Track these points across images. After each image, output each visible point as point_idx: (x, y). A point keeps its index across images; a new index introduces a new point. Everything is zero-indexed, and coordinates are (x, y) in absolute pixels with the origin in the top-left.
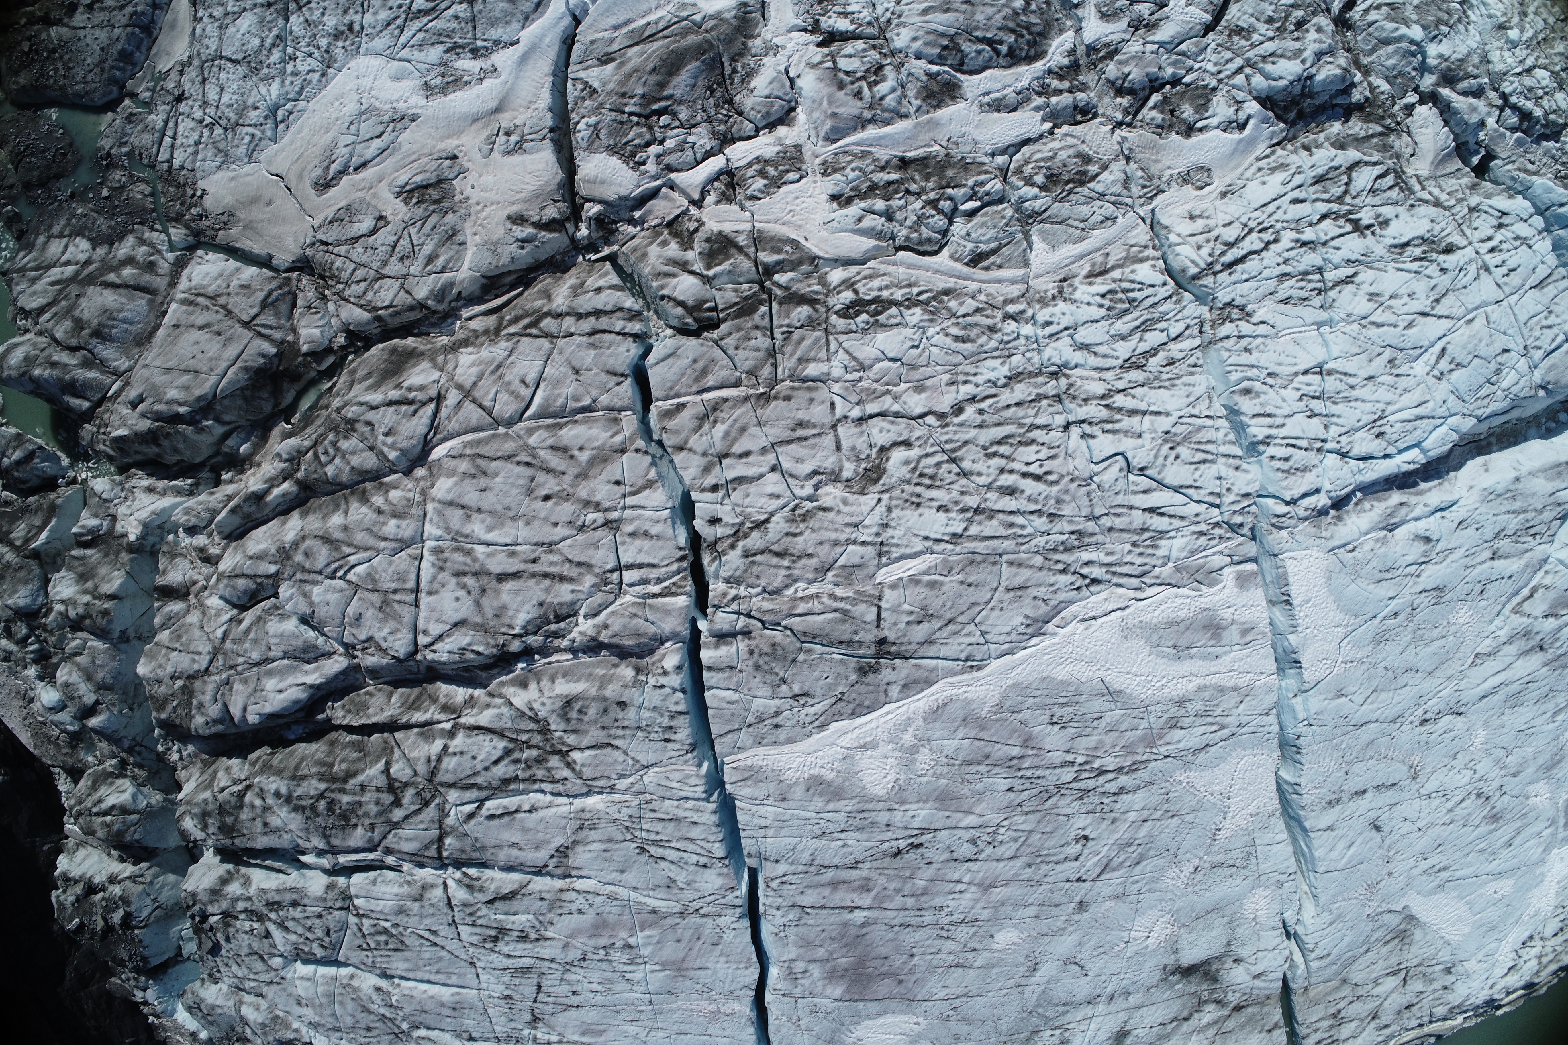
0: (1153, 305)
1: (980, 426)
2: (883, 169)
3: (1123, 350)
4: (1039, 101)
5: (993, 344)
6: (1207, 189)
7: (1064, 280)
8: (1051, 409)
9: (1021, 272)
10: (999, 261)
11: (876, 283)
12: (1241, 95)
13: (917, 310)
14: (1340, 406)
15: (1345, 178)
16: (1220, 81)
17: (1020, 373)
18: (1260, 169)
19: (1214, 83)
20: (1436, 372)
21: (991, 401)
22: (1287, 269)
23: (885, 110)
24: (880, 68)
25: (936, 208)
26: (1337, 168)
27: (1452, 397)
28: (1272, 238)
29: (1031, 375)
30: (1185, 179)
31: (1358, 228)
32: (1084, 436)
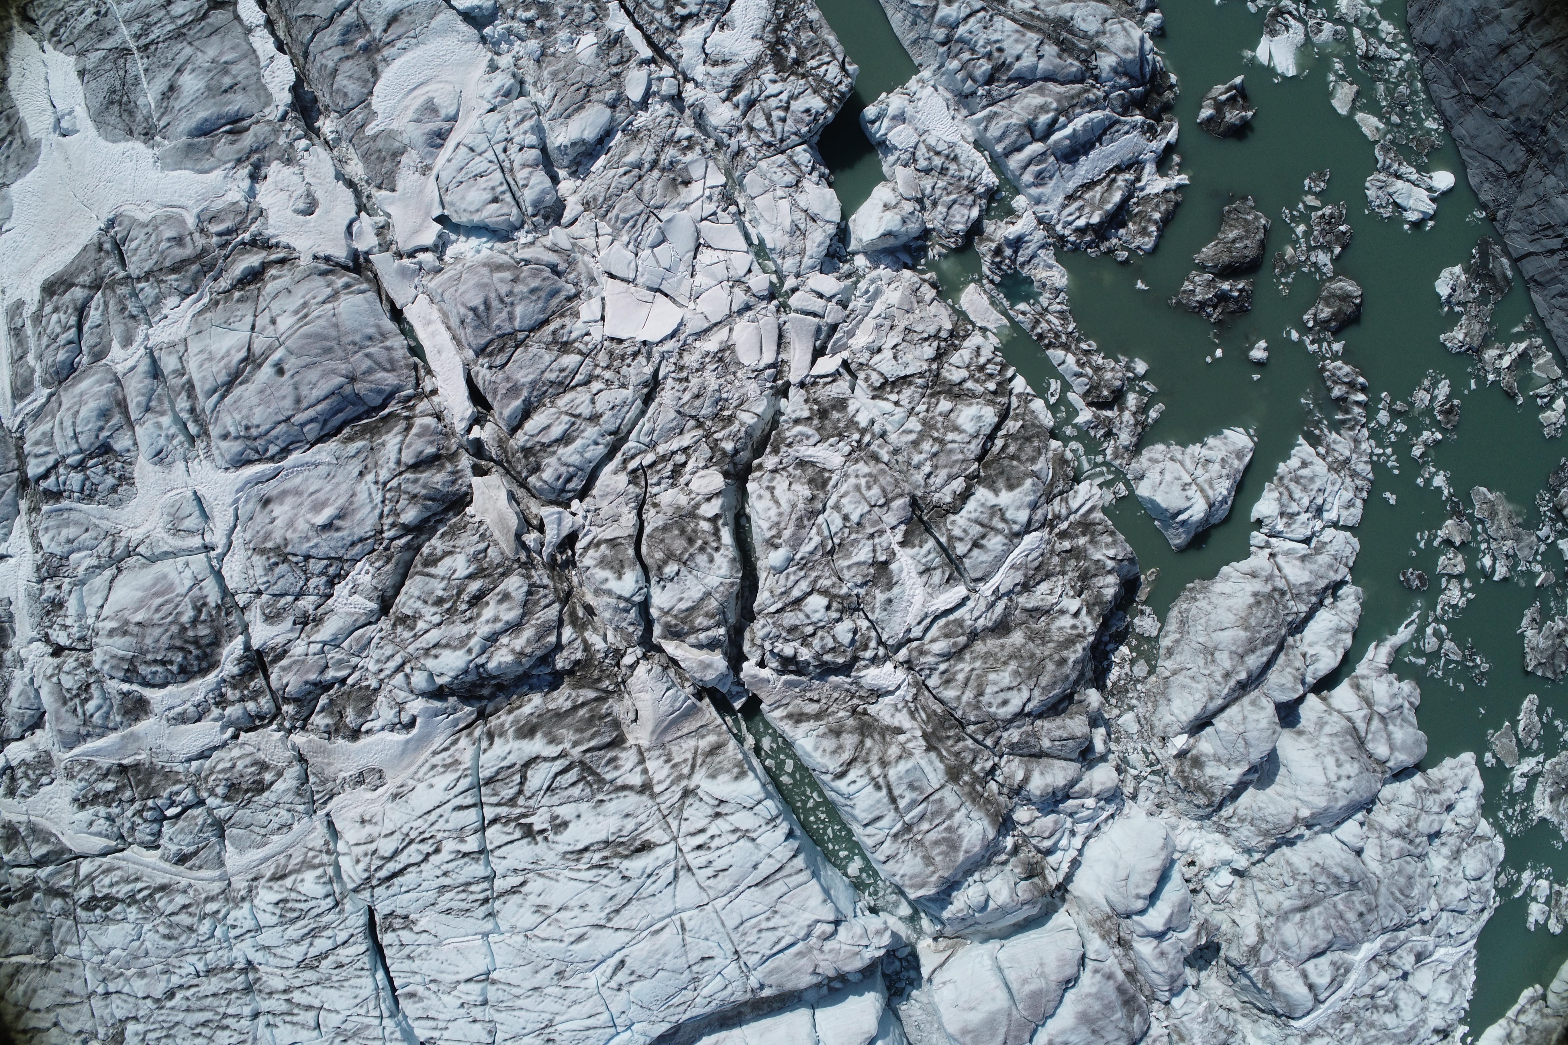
0: (318, 915)
1: (188, 1010)
2: (106, 775)
3: (296, 953)
4: (216, 712)
5: (191, 943)
6: (380, 790)
7: (255, 879)
8: (239, 1002)
9: (217, 873)
10: (198, 863)
11: (107, 881)
12: (401, 695)
13: (134, 909)
14: (503, 1014)
15: (517, 778)
16: (382, 680)
17: (214, 969)
18: (434, 767)
19: (374, 684)
20: (613, 984)
21: (193, 990)
22: (446, 881)
23: (95, 727)
24: (88, 686)
25: (141, 816)
26: (509, 767)
27: (634, 1007)
28: (430, 850)
29: (224, 970)
30: (360, 780)
31: (529, 832)
32: (268, 1025)
